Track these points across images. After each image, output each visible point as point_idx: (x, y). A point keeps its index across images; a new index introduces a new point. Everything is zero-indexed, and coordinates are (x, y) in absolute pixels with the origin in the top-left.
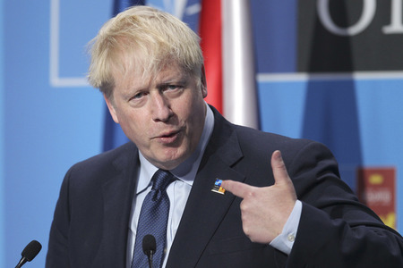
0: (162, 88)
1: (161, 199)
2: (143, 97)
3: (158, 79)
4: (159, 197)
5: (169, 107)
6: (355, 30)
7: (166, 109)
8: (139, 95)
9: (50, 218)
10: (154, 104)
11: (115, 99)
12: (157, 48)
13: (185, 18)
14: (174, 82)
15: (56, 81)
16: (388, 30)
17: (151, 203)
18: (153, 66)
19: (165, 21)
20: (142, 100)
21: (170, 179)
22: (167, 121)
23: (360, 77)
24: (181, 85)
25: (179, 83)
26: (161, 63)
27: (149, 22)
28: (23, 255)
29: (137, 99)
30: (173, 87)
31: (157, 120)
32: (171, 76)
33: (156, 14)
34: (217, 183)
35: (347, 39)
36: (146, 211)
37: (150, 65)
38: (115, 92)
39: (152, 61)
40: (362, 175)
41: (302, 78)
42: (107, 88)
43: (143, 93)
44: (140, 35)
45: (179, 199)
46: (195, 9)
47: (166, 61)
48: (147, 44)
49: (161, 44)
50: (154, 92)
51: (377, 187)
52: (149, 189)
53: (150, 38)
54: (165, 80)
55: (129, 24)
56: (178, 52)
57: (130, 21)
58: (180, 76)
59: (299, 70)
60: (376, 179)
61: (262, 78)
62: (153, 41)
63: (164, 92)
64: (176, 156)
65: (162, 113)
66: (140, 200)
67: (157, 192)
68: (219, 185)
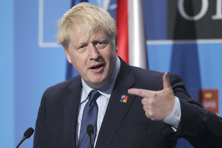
0: (95, 43)
1: (93, 106)
2: (85, 48)
3: (93, 38)
4: (92, 104)
5: (98, 53)
6: (197, 17)
7: (97, 54)
8: (82, 47)
9: (36, 116)
10: (90, 51)
11: (70, 49)
12: (94, 22)
13: (109, 11)
14: (101, 40)
15: (42, 44)
16: (215, 17)
17: (89, 108)
18: (91, 30)
19: (98, 10)
20: (84, 49)
21: (98, 95)
22: (97, 60)
23: (200, 42)
24: (105, 42)
25: (104, 41)
26: (95, 29)
27: (89, 9)
28: (24, 135)
29: (81, 49)
30: (100, 43)
31: (92, 59)
32: (100, 37)
33: (93, 7)
34: (122, 97)
35: (193, 22)
36: (86, 112)
37: (89, 30)
38: (70, 45)
39: (90, 28)
40: (201, 94)
41: (170, 43)
43: (84, 45)
44: (85, 15)
45: (103, 105)
46: (114, 7)
47: (98, 29)
48: (89, 19)
49: (96, 20)
50: (91, 45)
51: (209, 100)
52: (87, 101)
53: (90, 17)
54: (97, 39)
55: (79, 10)
56: (104, 24)
58: (105, 38)
59: (168, 38)
60: (208, 96)
61: (149, 43)
62: (92, 18)
63: (96, 46)
64: (101, 80)
65: (94, 56)
66: (83, 106)
67: (91, 102)
68: (124, 98)
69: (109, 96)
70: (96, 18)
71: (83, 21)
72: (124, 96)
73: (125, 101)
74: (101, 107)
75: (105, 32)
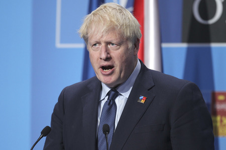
1: (112, 105)
4: (111, 103)
5: (108, 53)
6: (212, 21)
12: (109, 23)
15: (59, 45)
17: (107, 106)
21: (117, 94)
23: (214, 45)
24: (119, 44)
28: (42, 133)
30: (113, 44)
34: (140, 98)
35: (208, 26)
36: (105, 110)
40: (214, 96)
41: (184, 45)
45: (121, 105)
49: (112, 22)
51: (221, 102)
59: (183, 41)
60: (221, 98)
61: (164, 45)
64: (110, 82)
67: (110, 101)
68: (142, 99)
70: (113, 20)
72: (142, 97)
73: (143, 102)
74: (119, 107)
75: (119, 34)
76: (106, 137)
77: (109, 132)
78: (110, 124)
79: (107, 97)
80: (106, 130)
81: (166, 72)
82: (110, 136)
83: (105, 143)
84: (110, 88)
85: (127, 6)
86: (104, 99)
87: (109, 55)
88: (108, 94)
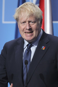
0: (29, 22)
2: (25, 23)
3: (28, 20)
4: (29, 50)
5: (30, 26)
8: (24, 23)
15: (4, 22)
17: (27, 51)
21: (31, 46)
24: (35, 22)
29: (23, 23)
30: (32, 22)
39: (28, 15)
42: (17, 20)
43: (25, 22)
48: (28, 11)
49: (31, 11)
50: (27, 22)
55: (25, 5)
57: (26, 5)
61: (54, 22)
62: (29, 10)
63: (30, 23)
64: (30, 39)
65: (28, 28)
67: (28, 49)
68: (43, 48)
69: (36, 46)
70: (32, 10)
71: (25, 11)
72: (43, 47)
73: (44, 49)
74: (33, 52)
75: (35, 17)
76: (26, 66)
77: (27, 64)
78: (28, 60)
79: (27, 47)
80: (26, 63)
81: (55, 35)
82: (28, 65)
83: (26, 69)
84: (28, 42)
85: (36, 4)
86: (25, 48)
87: (30, 27)
88: (27, 45)
